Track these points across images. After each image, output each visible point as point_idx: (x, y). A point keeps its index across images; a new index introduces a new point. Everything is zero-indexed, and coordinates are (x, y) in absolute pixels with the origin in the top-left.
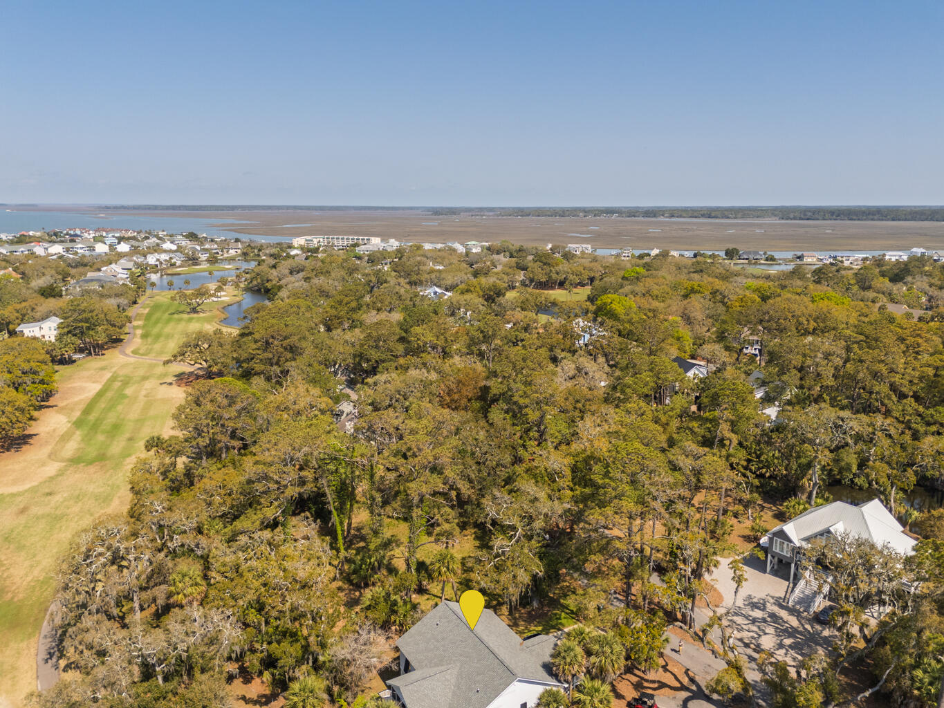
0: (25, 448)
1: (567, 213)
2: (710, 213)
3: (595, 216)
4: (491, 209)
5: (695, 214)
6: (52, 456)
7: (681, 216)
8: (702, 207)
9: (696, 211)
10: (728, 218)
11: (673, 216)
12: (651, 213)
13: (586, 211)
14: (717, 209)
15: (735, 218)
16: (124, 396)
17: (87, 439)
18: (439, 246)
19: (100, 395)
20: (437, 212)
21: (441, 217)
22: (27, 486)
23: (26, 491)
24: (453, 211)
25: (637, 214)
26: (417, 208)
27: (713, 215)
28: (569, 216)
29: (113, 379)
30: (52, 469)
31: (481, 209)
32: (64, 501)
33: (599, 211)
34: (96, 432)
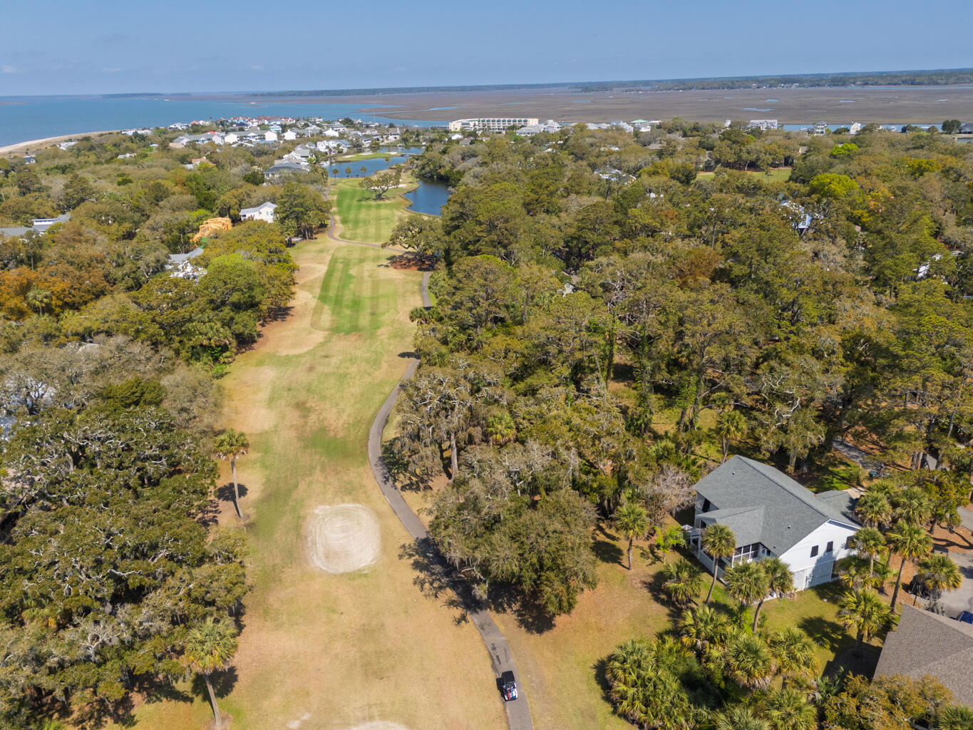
0: (288, 318)
1: (737, 85)
2: (913, 79)
3: (770, 86)
4: (646, 83)
5: (895, 80)
6: (314, 325)
7: (876, 84)
8: (901, 72)
9: (895, 77)
10: (937, 84)
11: (867, 84)
12: (840, 81)
13: (760, 81)
14: (921, 73)
15: (946, 84)
16: (351, 277)
17: (336, 313)
18: (604, 126)
19: (329, 274)
20: (587, 88)
21: (592, 93)
22: (306, 350)
23: (306, 353)
24: (604, 87)
25: (821, 83)
26: (564, 85)
27: (917, 81)
28: (739, 87)
29: (334, 261)
30: (319, 336)
31: (635, 83)
32: (341, 363)
33: (775, 80)
34: (341, 307)
